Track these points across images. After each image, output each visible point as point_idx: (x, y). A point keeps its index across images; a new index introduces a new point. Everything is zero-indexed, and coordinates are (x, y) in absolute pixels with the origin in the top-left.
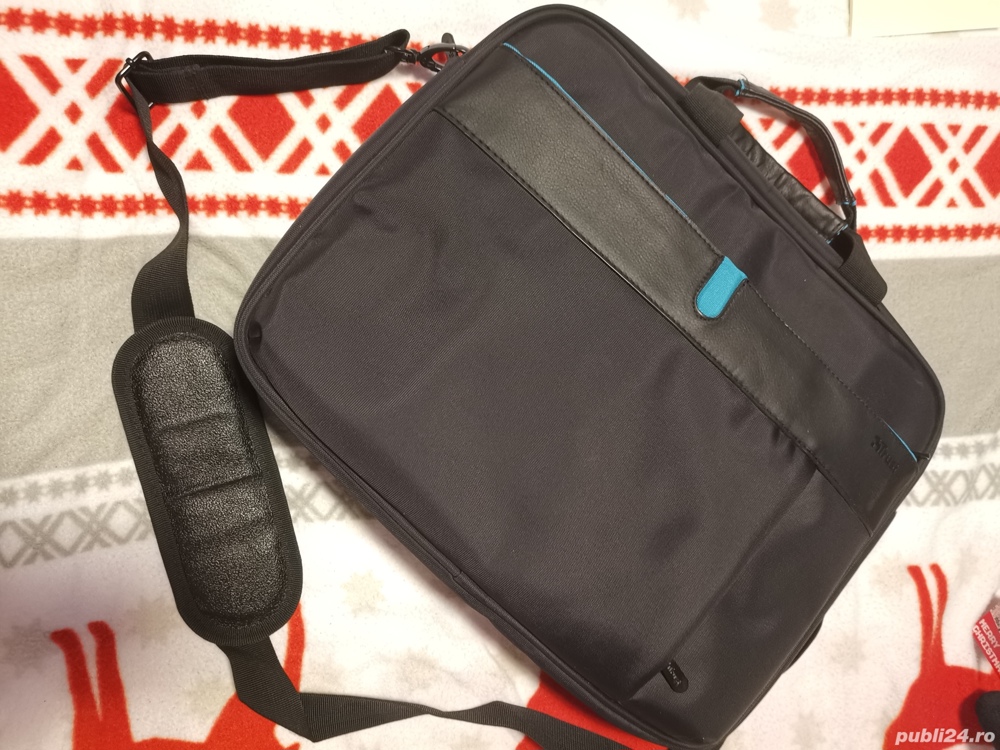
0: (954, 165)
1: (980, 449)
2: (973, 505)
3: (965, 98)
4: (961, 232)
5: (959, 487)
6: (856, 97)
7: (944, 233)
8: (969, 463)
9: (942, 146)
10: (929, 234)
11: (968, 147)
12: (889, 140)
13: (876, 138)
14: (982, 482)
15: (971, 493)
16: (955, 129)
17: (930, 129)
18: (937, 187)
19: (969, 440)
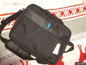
0: (74, 11)
1: (82, 34)
2: (82, 39)
3: (74, 6)
4: (76, 17)
5: (80, 38)
6: (65, 8)
7: (75, 17)
8: (81, 35)
9: (73, 10)
10: (73, 17)
11: (75, 10)
12: (68, 10)
13: (67, 11)
14: (82, 37)
15: (82, 38)
16: (74, 8)
17: (71, 9)
18: (73, 13)
19: (81, 34)
